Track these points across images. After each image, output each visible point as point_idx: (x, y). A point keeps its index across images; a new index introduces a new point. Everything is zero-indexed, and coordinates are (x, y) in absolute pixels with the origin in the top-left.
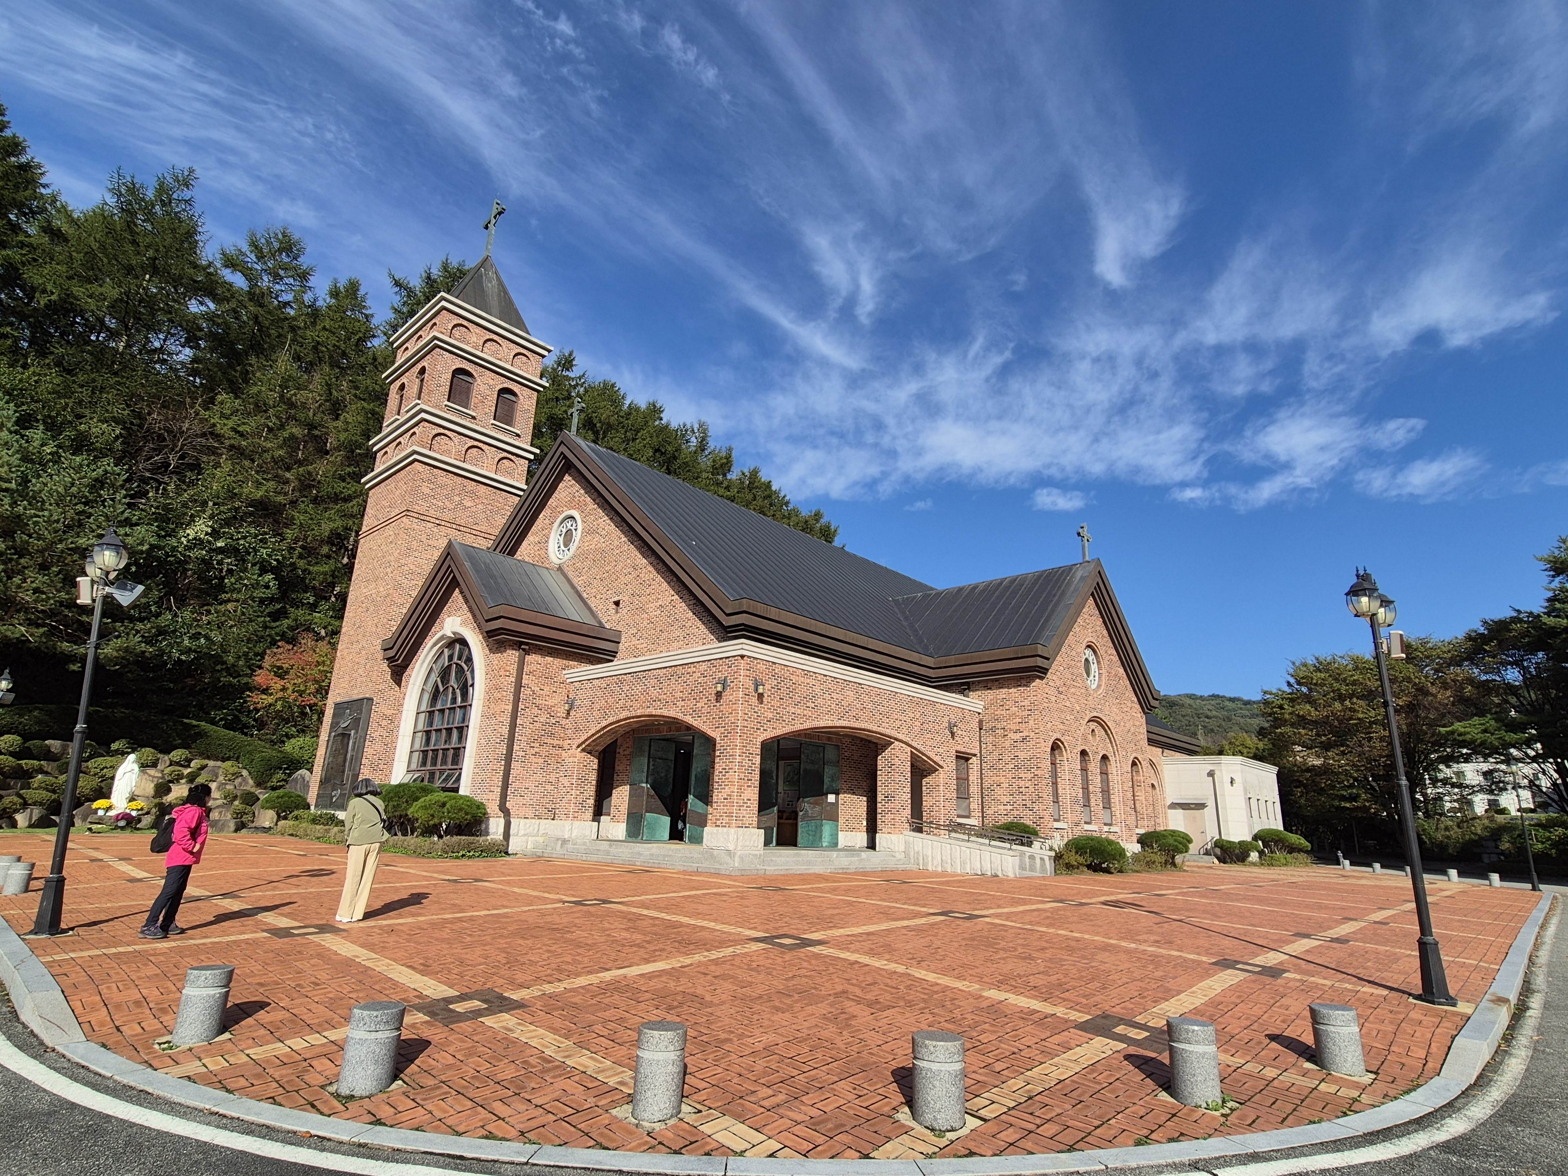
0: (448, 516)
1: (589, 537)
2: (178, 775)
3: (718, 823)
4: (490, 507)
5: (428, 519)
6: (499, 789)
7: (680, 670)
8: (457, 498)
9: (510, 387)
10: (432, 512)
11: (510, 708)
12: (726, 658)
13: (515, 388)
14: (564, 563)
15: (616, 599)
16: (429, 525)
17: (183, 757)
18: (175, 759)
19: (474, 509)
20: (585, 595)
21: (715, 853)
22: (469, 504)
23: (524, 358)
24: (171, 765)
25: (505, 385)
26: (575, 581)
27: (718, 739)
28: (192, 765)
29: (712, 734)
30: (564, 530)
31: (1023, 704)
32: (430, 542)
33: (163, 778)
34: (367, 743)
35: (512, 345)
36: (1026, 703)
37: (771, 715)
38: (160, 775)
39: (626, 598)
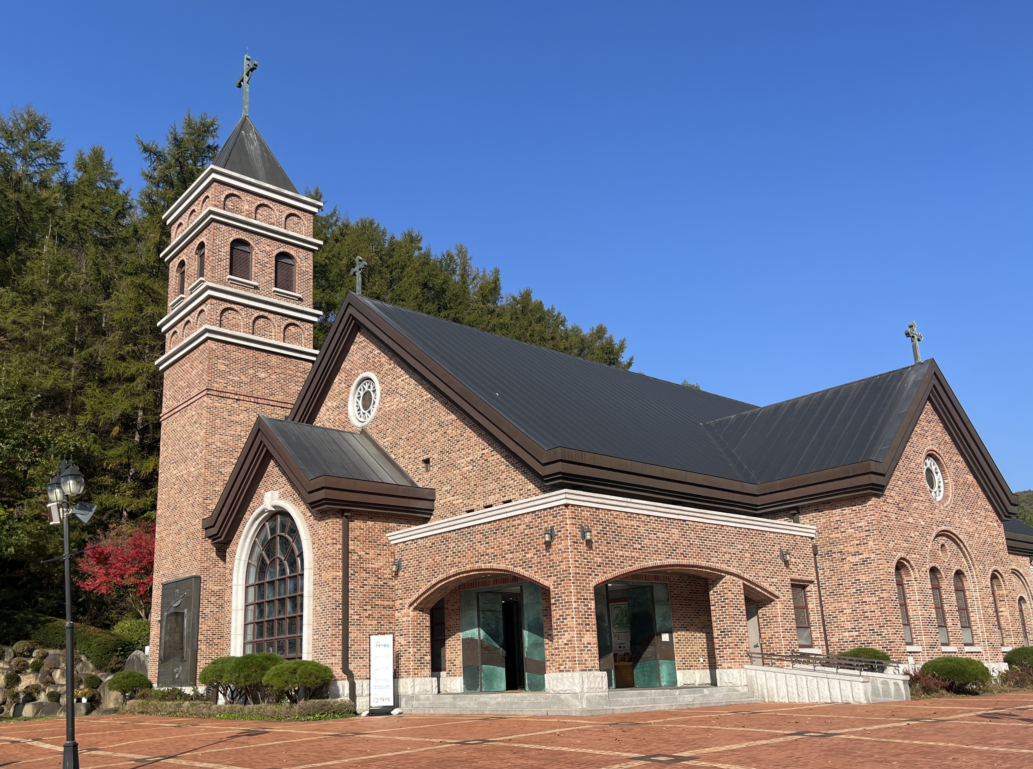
0: (245, 390)
1: (389, 398)
2: (24, 665)
3: (562, 668)
4: (283, 376)
5: (228, 395)
6: (340, 653)
7: (505, 524)
8: (251, 371)
9: (286, 250)
10: (230, 388)
11: (340, 574)
12: (550, 508)
13: (292, 251)
14: (367, 425)
15: (425, 457)
16: (229, 401)
17: (26, 648)
18: (18, 651)
19: (268, 380)
20: (393, 456)
21: (563, 696)
22: (263, 375)
23: (295, 219)
24: (15, 656)
25: (281, 250)
26: (381, 442)
27: (552, 587)
28: (34, 655)
29: (546, 583)
30: (362, 393)
31: (860, 524)
32: (233, 418)
33: (10, 669)
34: (201, 620)
35: (283, 207)
36: (863, 523)
37: (600, 560)
38: (8, 667)
39: (436, 456)
